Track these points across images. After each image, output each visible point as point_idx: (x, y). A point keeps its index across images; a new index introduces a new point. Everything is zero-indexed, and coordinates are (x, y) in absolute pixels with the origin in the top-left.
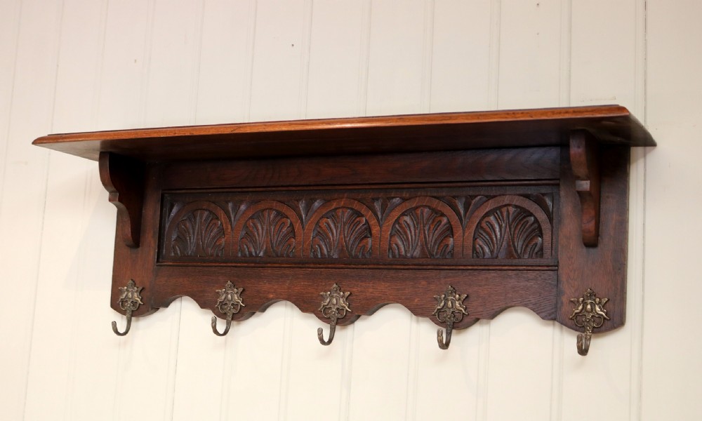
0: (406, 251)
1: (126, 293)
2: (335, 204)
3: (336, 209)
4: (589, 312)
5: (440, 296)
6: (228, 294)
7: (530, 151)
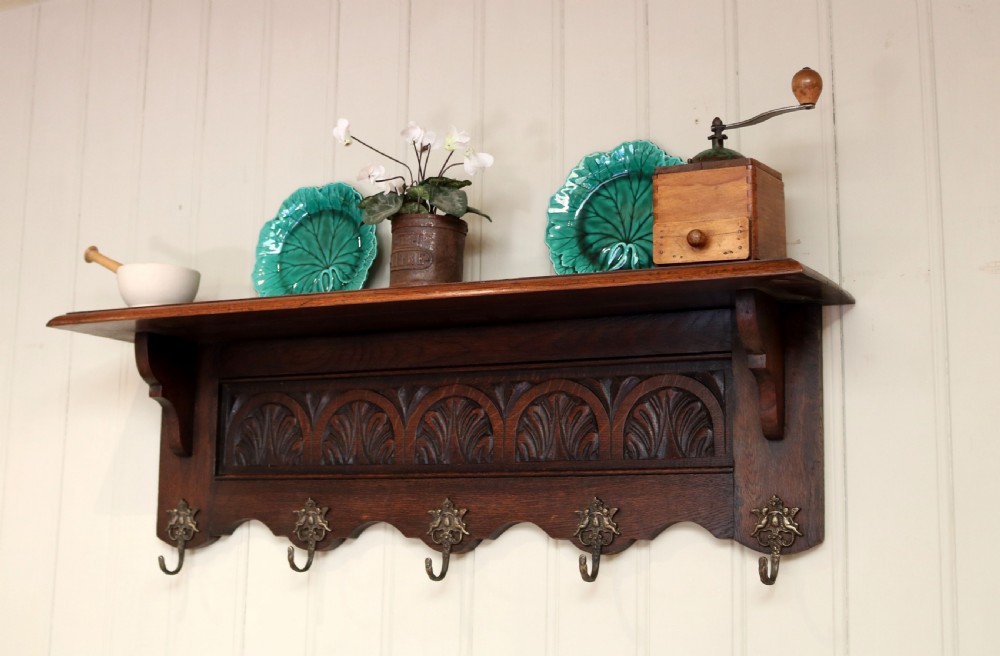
0: (537, 452)
1: (176, 518)
2: (444, 392)
3: (445, 399)
4: (775, 527)
5: (583, 511)
6: (308, 515)
7: (693, 315)
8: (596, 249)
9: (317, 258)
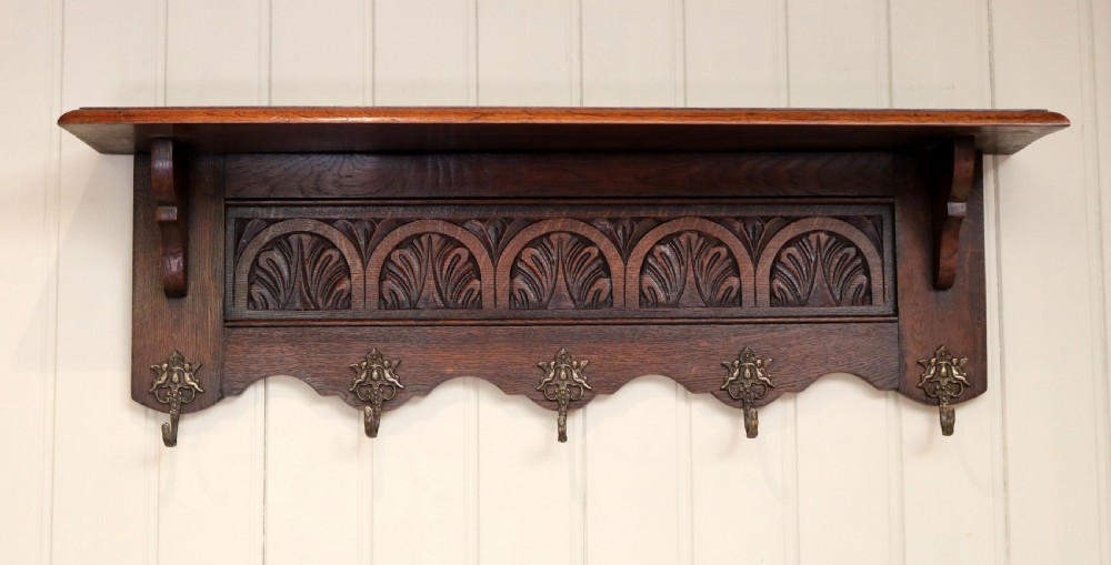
0: (667, 297)
2: (547, 226)
3: (548, 234)
4: (944, 377)
5: (732, 362)
6: (371, 369)
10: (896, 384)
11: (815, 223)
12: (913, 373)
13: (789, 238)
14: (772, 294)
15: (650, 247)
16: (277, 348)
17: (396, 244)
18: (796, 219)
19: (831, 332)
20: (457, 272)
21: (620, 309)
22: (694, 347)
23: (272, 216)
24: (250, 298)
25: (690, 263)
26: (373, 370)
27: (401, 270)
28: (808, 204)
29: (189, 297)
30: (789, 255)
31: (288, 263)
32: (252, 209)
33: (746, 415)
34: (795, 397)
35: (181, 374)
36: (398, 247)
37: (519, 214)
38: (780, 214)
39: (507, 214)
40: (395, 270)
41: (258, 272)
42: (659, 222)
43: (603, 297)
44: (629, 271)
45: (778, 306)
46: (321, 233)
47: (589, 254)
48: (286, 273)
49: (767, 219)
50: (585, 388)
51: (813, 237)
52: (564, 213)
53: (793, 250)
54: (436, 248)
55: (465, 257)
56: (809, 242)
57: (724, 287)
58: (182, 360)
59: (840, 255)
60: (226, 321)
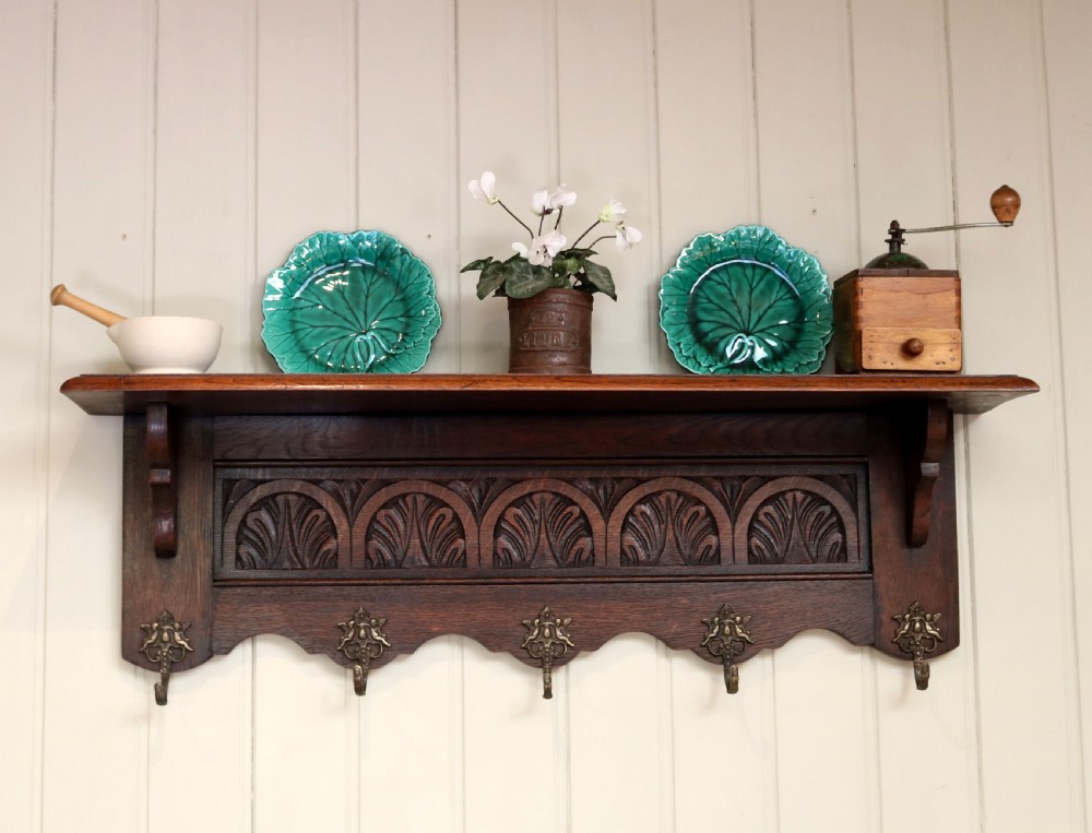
0: (647, 556)
2: (528, 486)
3: (531, 494)
4: (918, 633)
5: (712, 619)
6: (359, 627)
8: (712, 339)
9: (346, 319)
10: (871, 639)
11: (790, 483)
12: (887, 629)
13: (765, 497)
14: (750, 552)
15: (630, 506)
16: (265, 608)
17: (381, 504)
18: (773, 478)
19: (807, 589)
20: (441, 532)
21: (601, 568)
22: (674, 605)
23: (260, 477)
24: (238, 558)
25: (670, 522)
26: (360, 629)
27: (387, 530)
28: (784, 464)
29: (178, 557)
30: (766, 514)
31: (275, 523)
32: (239, 470)
33: (726, 672)
34: (773, 653)
35: (171, 633)
36: (384, 507)
37: (502, 475)
38: (757, 473)
39: (491, 475)
40: (381, 530)
41: (246, 532)
42: (640, 482)
43: (585, 555)
44: (610, 530)
45: (756, 563)
46: (307, 493)
47: (571, 514)
48: (273, 533)
49: (745, 478)
50: (568, 645)
51: (789, 496)
52: (546, 474)
53: (770, 509)
54: (421, 508)
55: (449, 515)
56: (786, 501)
57: (703, 545)
58: (171, 619)
59: (816, 513)
60: (215, 581)
